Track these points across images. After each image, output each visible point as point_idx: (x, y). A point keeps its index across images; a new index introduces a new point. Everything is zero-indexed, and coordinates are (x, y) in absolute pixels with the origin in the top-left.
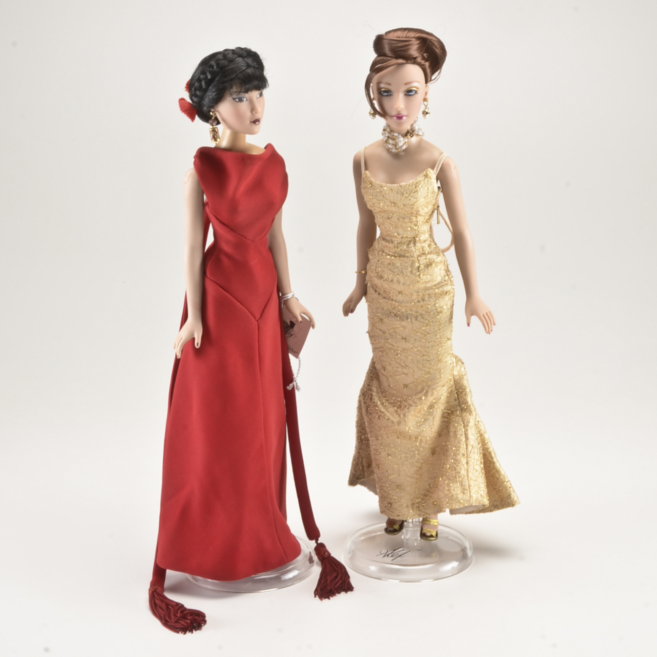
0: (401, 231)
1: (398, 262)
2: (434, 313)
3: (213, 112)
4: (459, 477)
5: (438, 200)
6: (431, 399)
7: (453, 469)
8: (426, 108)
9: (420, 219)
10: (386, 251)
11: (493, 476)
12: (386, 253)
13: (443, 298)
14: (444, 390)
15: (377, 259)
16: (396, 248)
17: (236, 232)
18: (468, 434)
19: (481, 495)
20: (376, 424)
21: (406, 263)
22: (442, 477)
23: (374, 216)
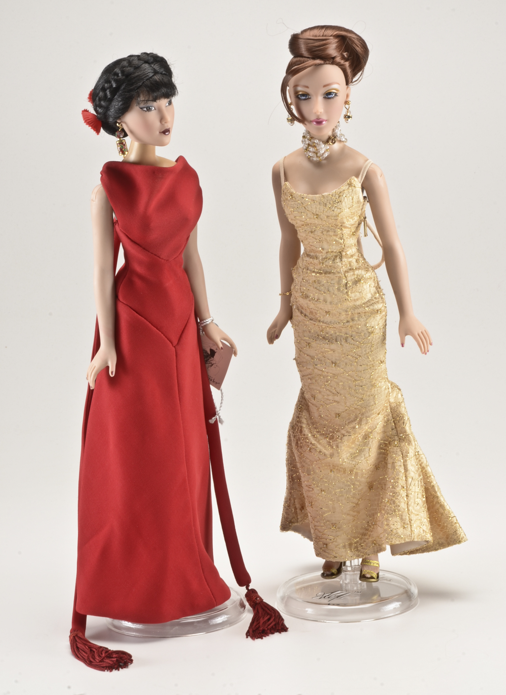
0: (325, 246)
1: (323, 279)
2: (365, 334)
3: (119, 124)
4: (399, 511)
5: (365, 211)
6: (366, 428)
7: (392, 502)
8: (348, 112)
9: (346, 231)
10: (311, 268)
11: (437, 511)
12: (311, 271)
13: (374, 317)
14: (379, 418)
15: (302, 277)
16: (321, 264)
17: (149, 252)
18: (407, 465)
19: (423, 530)
20: (307, 458)
21: (332, 280)
22: (380, 512)
23: (296, 231)
